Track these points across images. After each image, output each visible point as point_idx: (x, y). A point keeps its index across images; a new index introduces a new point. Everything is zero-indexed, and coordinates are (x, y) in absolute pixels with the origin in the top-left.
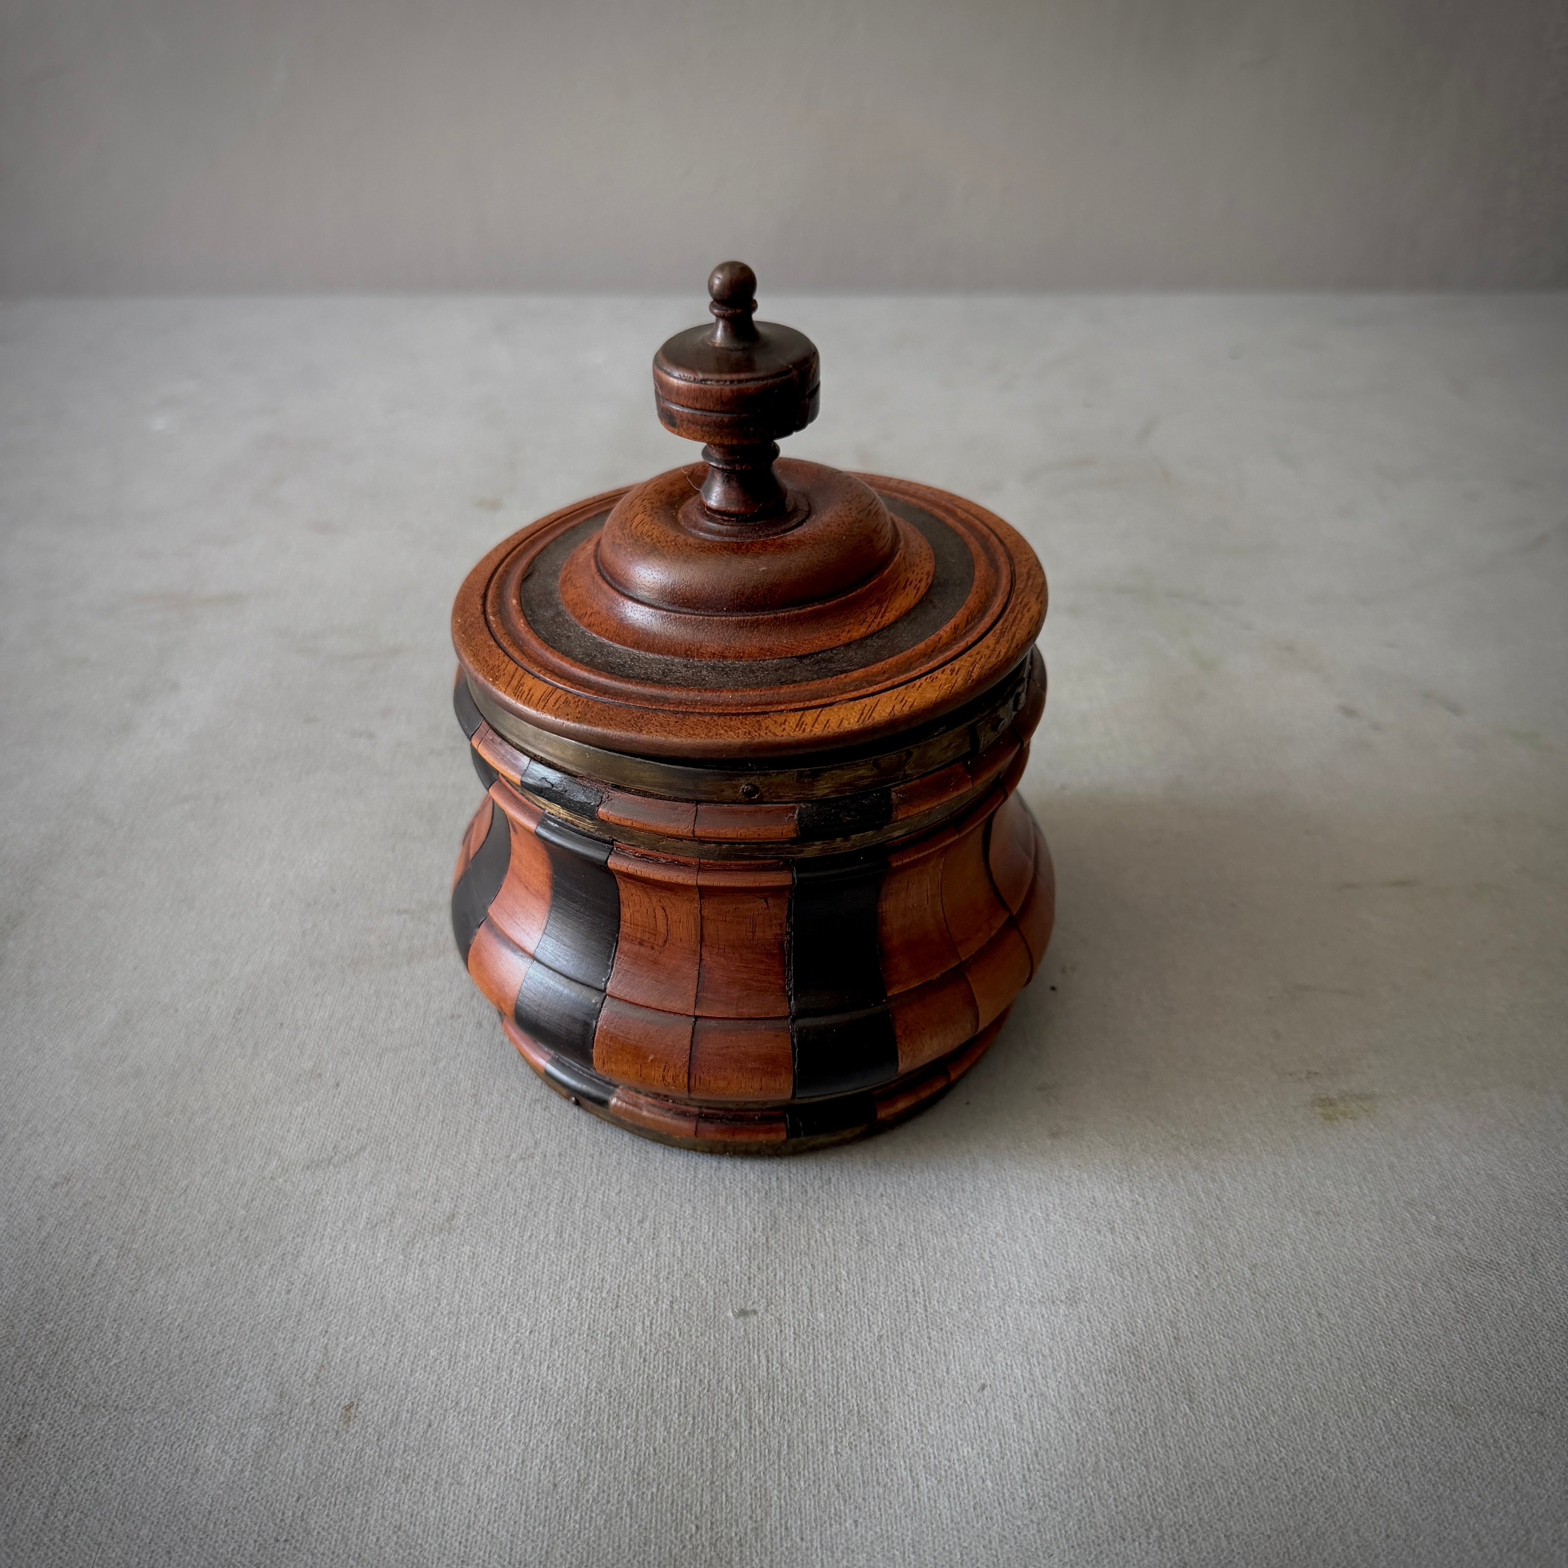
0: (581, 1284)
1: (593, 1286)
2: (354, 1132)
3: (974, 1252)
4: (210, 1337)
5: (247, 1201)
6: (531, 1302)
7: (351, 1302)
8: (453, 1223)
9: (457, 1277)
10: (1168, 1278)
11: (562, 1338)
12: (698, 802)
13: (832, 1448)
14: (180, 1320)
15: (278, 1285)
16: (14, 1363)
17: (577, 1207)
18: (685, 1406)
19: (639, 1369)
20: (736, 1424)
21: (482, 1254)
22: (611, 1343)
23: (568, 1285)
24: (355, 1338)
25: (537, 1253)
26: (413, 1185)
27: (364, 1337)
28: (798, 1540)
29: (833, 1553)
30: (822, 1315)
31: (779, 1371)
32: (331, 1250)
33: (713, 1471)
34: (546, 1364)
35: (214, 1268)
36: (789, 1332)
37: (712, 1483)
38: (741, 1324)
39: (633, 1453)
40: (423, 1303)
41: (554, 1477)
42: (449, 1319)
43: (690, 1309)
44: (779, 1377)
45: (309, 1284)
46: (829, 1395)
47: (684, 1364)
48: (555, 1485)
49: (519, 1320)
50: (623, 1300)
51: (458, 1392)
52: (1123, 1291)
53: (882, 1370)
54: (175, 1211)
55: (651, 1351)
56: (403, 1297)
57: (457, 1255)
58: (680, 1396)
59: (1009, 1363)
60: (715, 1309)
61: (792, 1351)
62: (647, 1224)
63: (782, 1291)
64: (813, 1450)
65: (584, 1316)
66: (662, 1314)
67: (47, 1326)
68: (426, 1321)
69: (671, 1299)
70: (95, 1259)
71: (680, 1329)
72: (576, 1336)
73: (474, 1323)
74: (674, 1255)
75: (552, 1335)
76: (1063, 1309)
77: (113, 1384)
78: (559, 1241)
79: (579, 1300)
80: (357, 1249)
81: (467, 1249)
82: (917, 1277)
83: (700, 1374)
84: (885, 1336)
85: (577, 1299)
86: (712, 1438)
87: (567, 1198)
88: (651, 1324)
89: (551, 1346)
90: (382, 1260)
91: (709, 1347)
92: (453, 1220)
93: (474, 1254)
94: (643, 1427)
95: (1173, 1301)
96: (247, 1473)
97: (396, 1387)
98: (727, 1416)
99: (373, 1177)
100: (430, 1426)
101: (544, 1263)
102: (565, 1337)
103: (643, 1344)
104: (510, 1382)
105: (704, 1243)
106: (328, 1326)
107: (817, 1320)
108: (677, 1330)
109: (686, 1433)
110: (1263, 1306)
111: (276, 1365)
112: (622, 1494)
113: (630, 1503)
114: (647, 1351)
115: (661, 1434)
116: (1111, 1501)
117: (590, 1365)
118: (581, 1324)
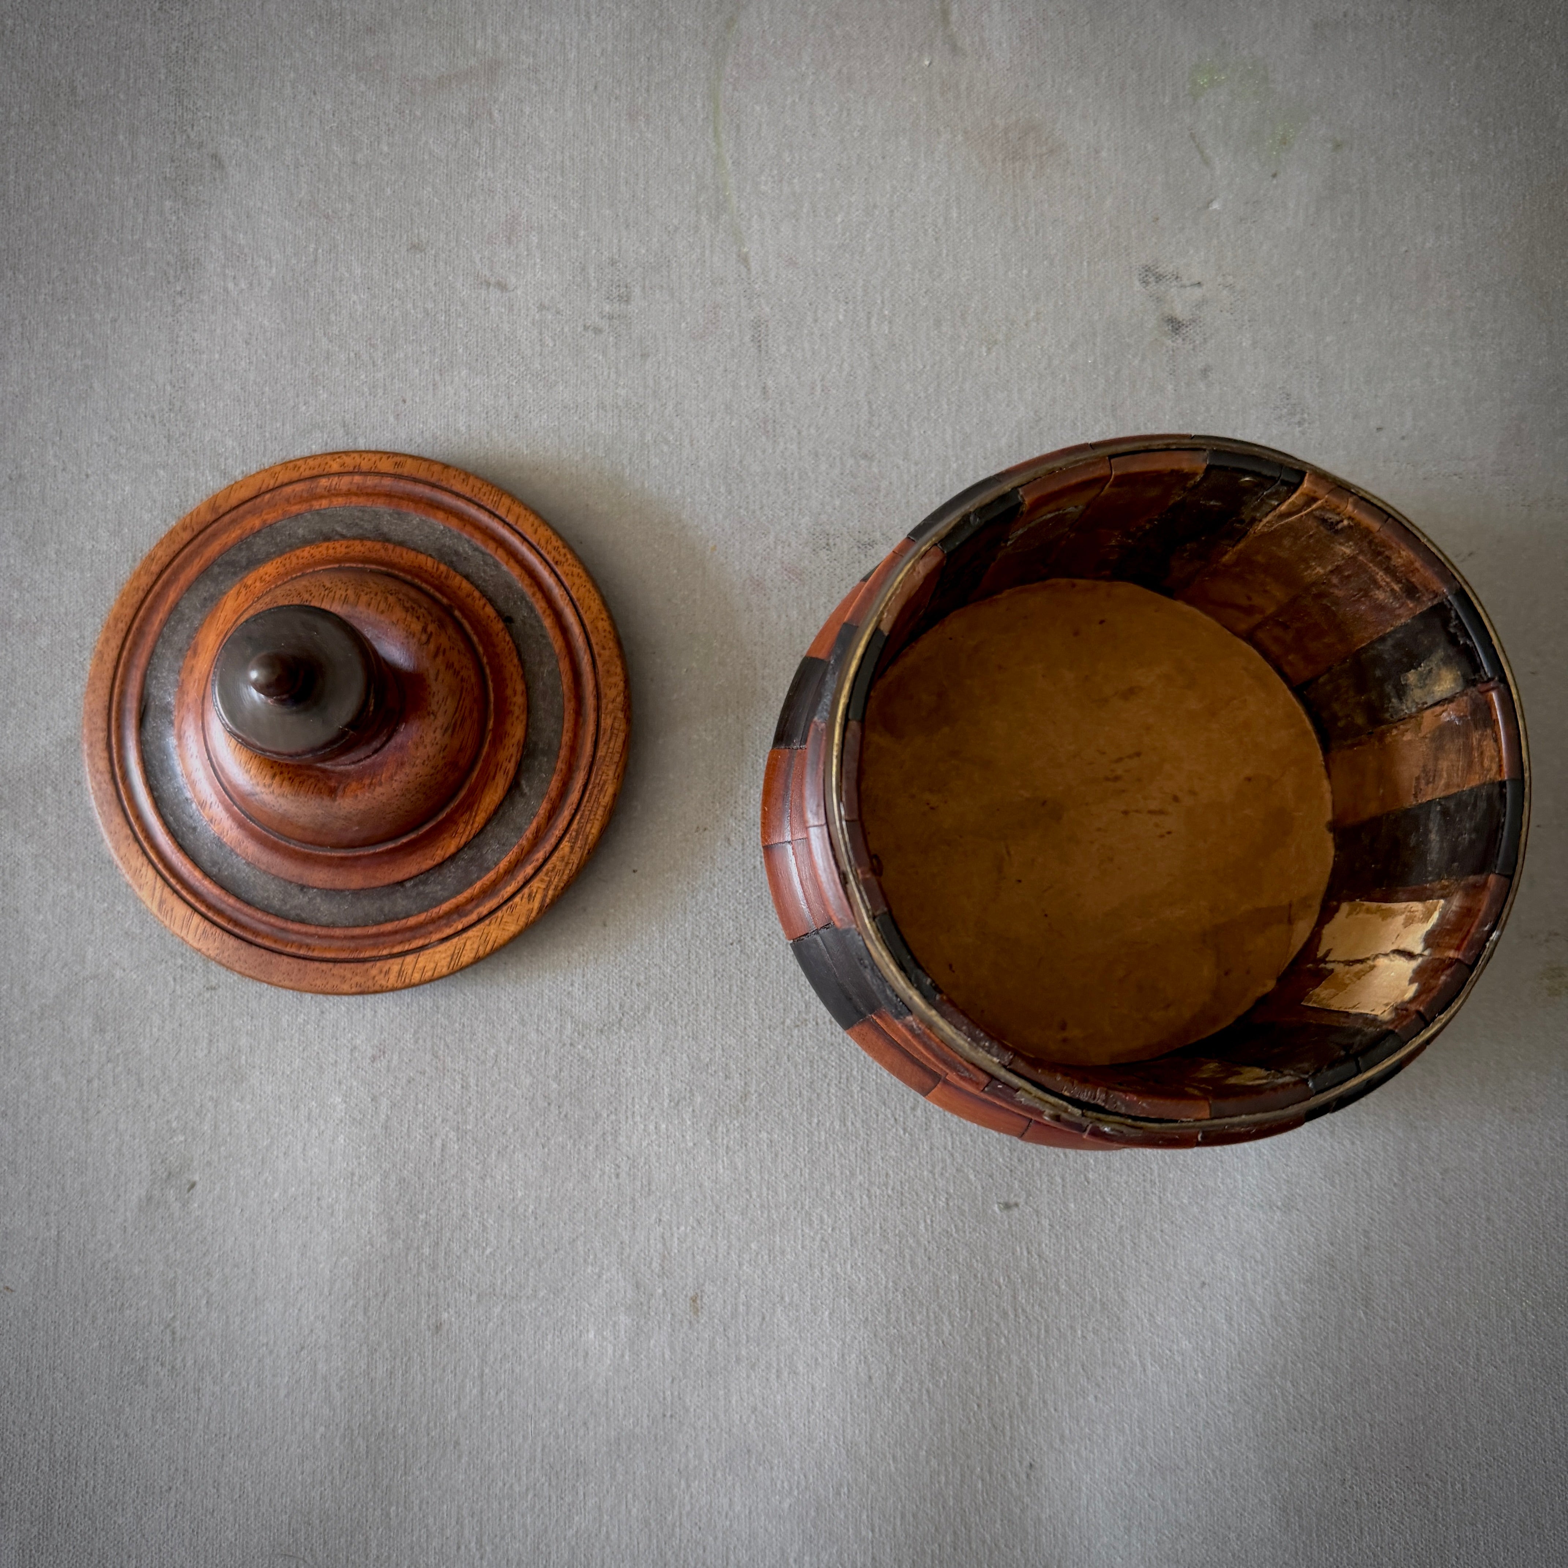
0: (869, 1179)
1: (879, 1182)
2: (634, 987)
4: (562, 1224)
5: (556, 1072)
6: (829, 1197)
7: (674, 1190)
8: (747, 1104)
9: (761, 1167)
10: (1371, 1186)
11: (860, 1237)
13: (1079, 1332)
14: (532, 1207)
15: (607, 1168)
16: (407, 1255)
17: (855, 1088)
18: (964, 1301)
19: (926, 1267)
20: (1005, 1313)
21: (779, 1142)
22: (900, 1242)
23: (858, 1181)
24: (686, 1228)
25: (827, 1144)
26: (702, 1056)
27: (693, 1228)
28: (1052, 1410)
29: (1078, 1421)
30: (1072, 1205)
31: (1037, 1261)
32: (645, 1130)
33: (988, 1357)
34: (850, 1262)
35: (546, 1150)
36: (1046, 1223)
37: (988, 1367)
38: (1005, 1217)
39: (926, 1347)
40: (737, 1194)
41: (869, 1370)
42: (762, 1212)
43: (962, 1205)
44: (1038, 1267)
45: (634, 1168)
46: (1077, 1283)
47: (961, 1260)
48: (870, 1378)
49: (821, 1216)
50: (906, 1197)
51: (781, 1287)
52: (1330, 1201)
53: (1121, 1261)
54: (493, 1086)
55: (933, 1249)
56: (718, 1186)
57: (757, 1143)
58: (960, 1292)
59: (1226, 1265)
60: (983, 1203)
61: (1047, 1242)
62: (919, 1112)
63: (1039, 1182)
64: (1064, 1334)
65: (875, 1214)
66: (940, 1212)
67: (422, 1216)
68: (742, 1214)
69: (946, 1195)
70: (438, 1143)
71: (956, 1226)
72: (871, 1235)
73: (783, 1217)
74: (946, 1148)
75: (851, 1233)
76: (1278, 1216)
77: (495, 1272)
78: (843, 1129)
79: (869, 1197)
80: (667, 1130)
81: (764, 1135)
82: (1155, 1167)
83: (974, 1269)
84: (1124, 1227)
85: (867, 1195)
86: (986, 1328)
88: (932, 1222)
89: (851, 1245)
90: (692, 1144)
91: (980, 1242)
92: (746, 1100)
93: (771, 1141)
94: (932, 1323)
96: (627, 1358)
97: (729, 1279)
98: (998, 1307)
99: (663, 1045)
100: (763, 1319)
101: (834, 1155)
102: (862, 1236)
103: (926, 1243)
104: (822, 1279)
105: (971, 1135)
106: (660, 1214)
107: (1068, 1211)
108: (953, 1226)
109: (966, 1325)
110: (1443, 1212)
111: (626, 1254)
112: (921, 1383)
113: (928, 1391)
114: (931, 1249)
115: (947, 1328)
116: (1291, 1398)
117: (885, 1264)
118: (874, 1222)
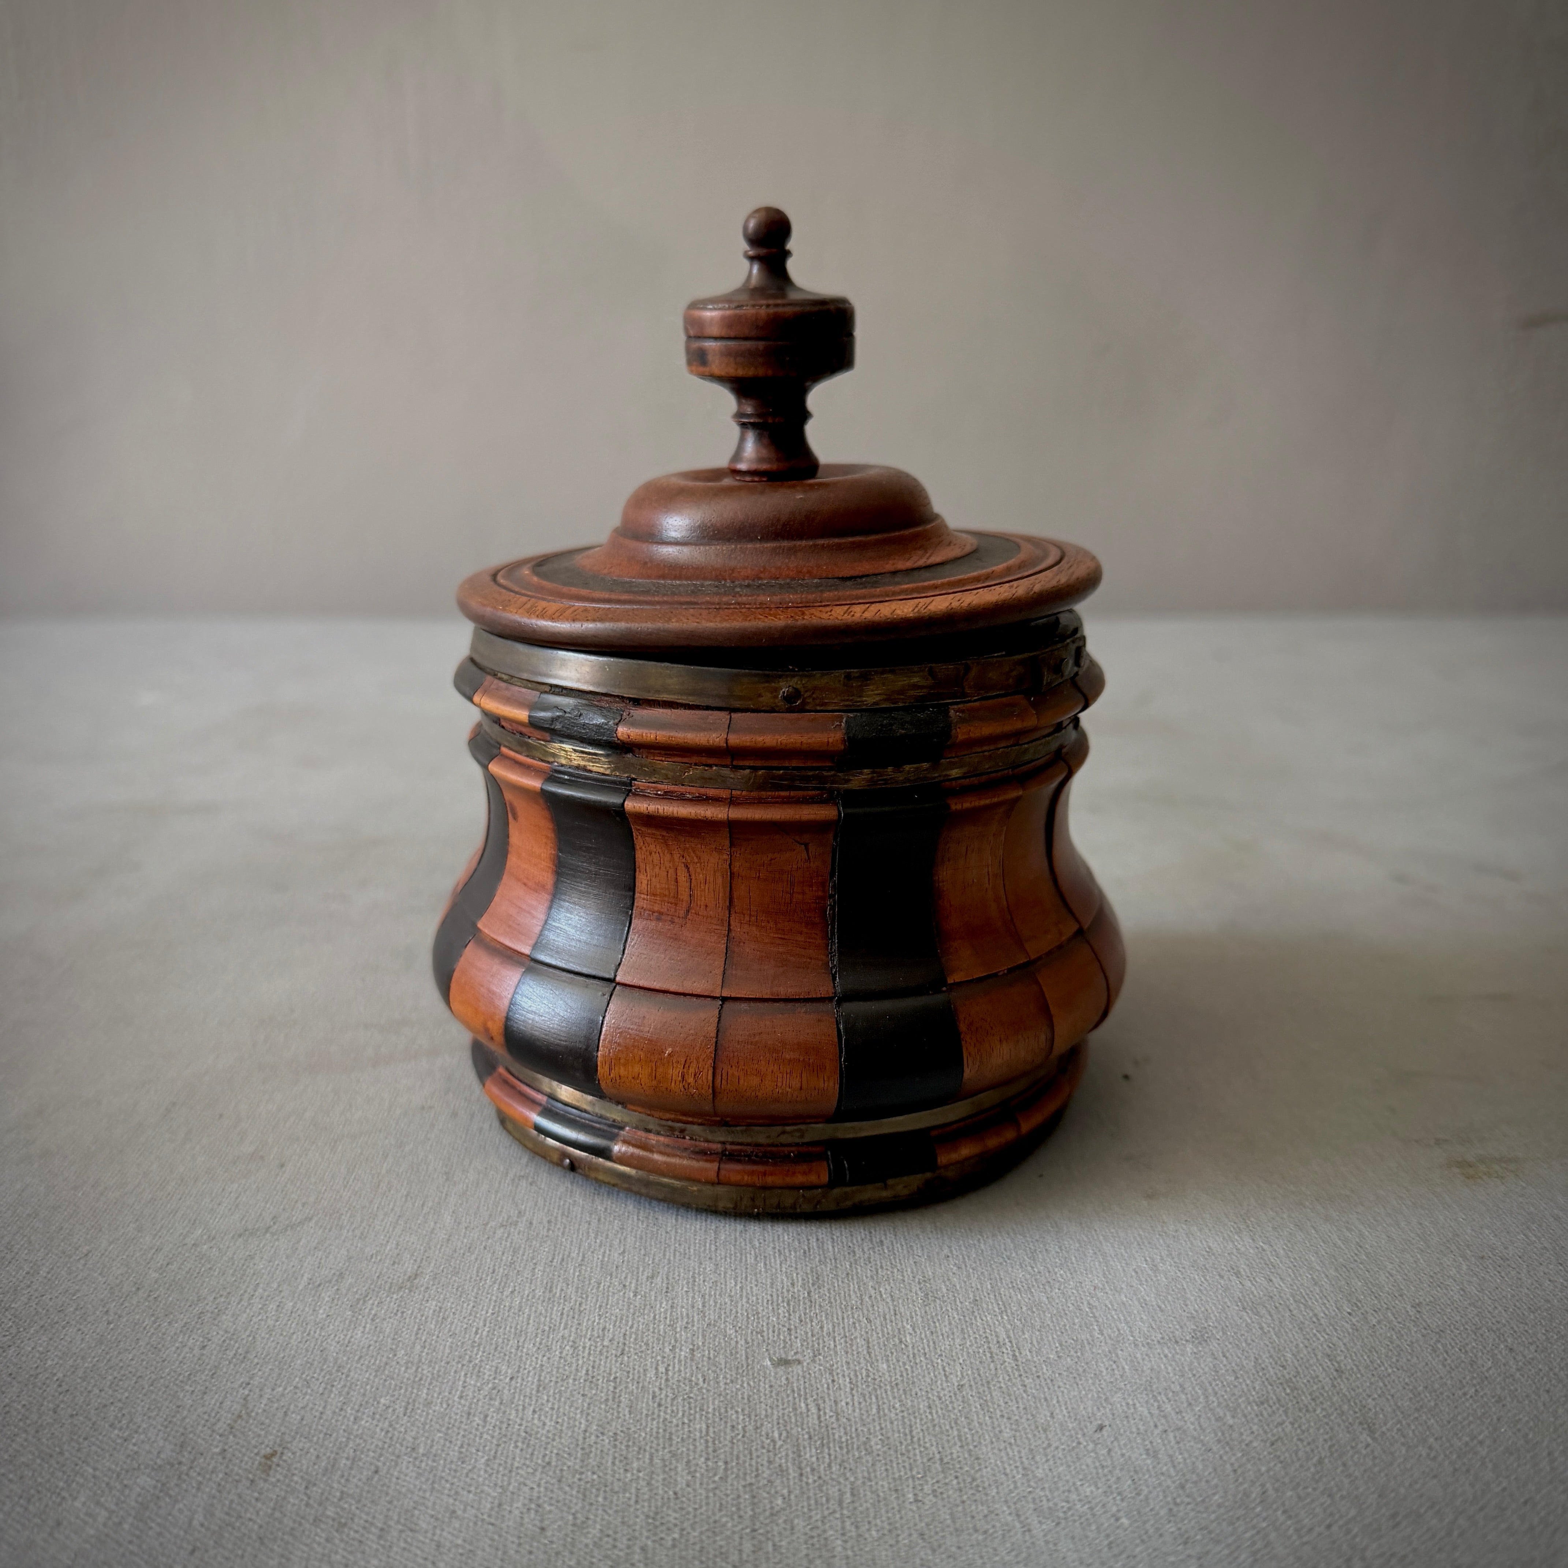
0: (576, 1333)
1: (592, 1335)
2: (299, 1205)
3: (1070, 1305)
4: (96, 1391)
5: (162, 1265)
6: (513, 1350)
7: (282, 1355)
8: (416, 1281)
9: (419, 1329)
10: (1316, 1316)
11: (552, 1384)
12: (732, 710)
13: (911, 1496)
14: (60, 1375)
15: (191, 1341)
17: (571, 1266)
18: (714, 1451)
19: (653, 1413)
20: (782, 1471)
21: (451, 1308)
22: (615, 1388)
23: (561, 1334)
24: (285, 1389)
25: (521, 1307)
26: (367, 1250)
27: (296, 1388)
30: (885, 1366)
31: (833, 1419)
32: (261, 1309)
33: (754, 1518)
34: (532, 1408)
35: (112, 1326)
36: (844, 1382)
37: (754, 1530)
38: (781, 1373)
39: (646, 1497)
40: (375, 1354)
41: (542, 1521)
42: (407, 1368)
43: (715, 1357)
44: (835, 1425)
45: (231, 1339)
46: (901, 1443)
47: (710, 1410)
48: (543, 1529)
49: (497, 1368)
50: (630, 1347)
51: (415, 1439)
52: (1262, 1329)
53: (967, 1418)
55: (667, 1396)
56: (348, 1349)
57: (420, 1310)
58: (707, 1441)
59: (1131, 1403)
60: (747, 1358)
61: (849, 1400)
62: (658, 1280)
63: (832, 1343)
64: (885, 1499)
65: (580, 1362)
66: (680, 1361)
68: (377, 1371)
69: (691, 1347)
71: (703, 1376)
72: (571, 1381)
73: (439, 1371)
74: (693, 1307)
75: (539, 1380)
76: (1189, 1348)
78: (548, 1296)
79: (575, 1348)
80: (294, 1307)
81: (432, 1304)
82: (1001, 1331)
83: (732, 1420)
84: (967, 1385)
85: (572, 1346)
86: (751, 1484)
87: (558, 1259)
88: (667, 1370)
89: (538, 1391)
90: (324, 1316)
91: (743, 1394)
92: (415, 1279)
93: (440, 1308)
94: (660, 1471)
95: (1326, 1337)
96: (126, 1526)
97: (334, 1435)
98: (769, 1462)
99: (318, 1243)
100: (376, 1472)
101: (529, 1316)
102: (557, 1382)
103: (656, 1390)
104: (484, 1427)
105: (731, 1296)
106: (251, 1378)
107: (878, 1371)
108: (700, 1376)
109: (717, 1478)
111: (179, 1417)
112: (633, 1538)
113: (644, 1549)
114: (663, 1396)
115: (682, 1478)
117: (589, 1408)
118: (577, 1370)
